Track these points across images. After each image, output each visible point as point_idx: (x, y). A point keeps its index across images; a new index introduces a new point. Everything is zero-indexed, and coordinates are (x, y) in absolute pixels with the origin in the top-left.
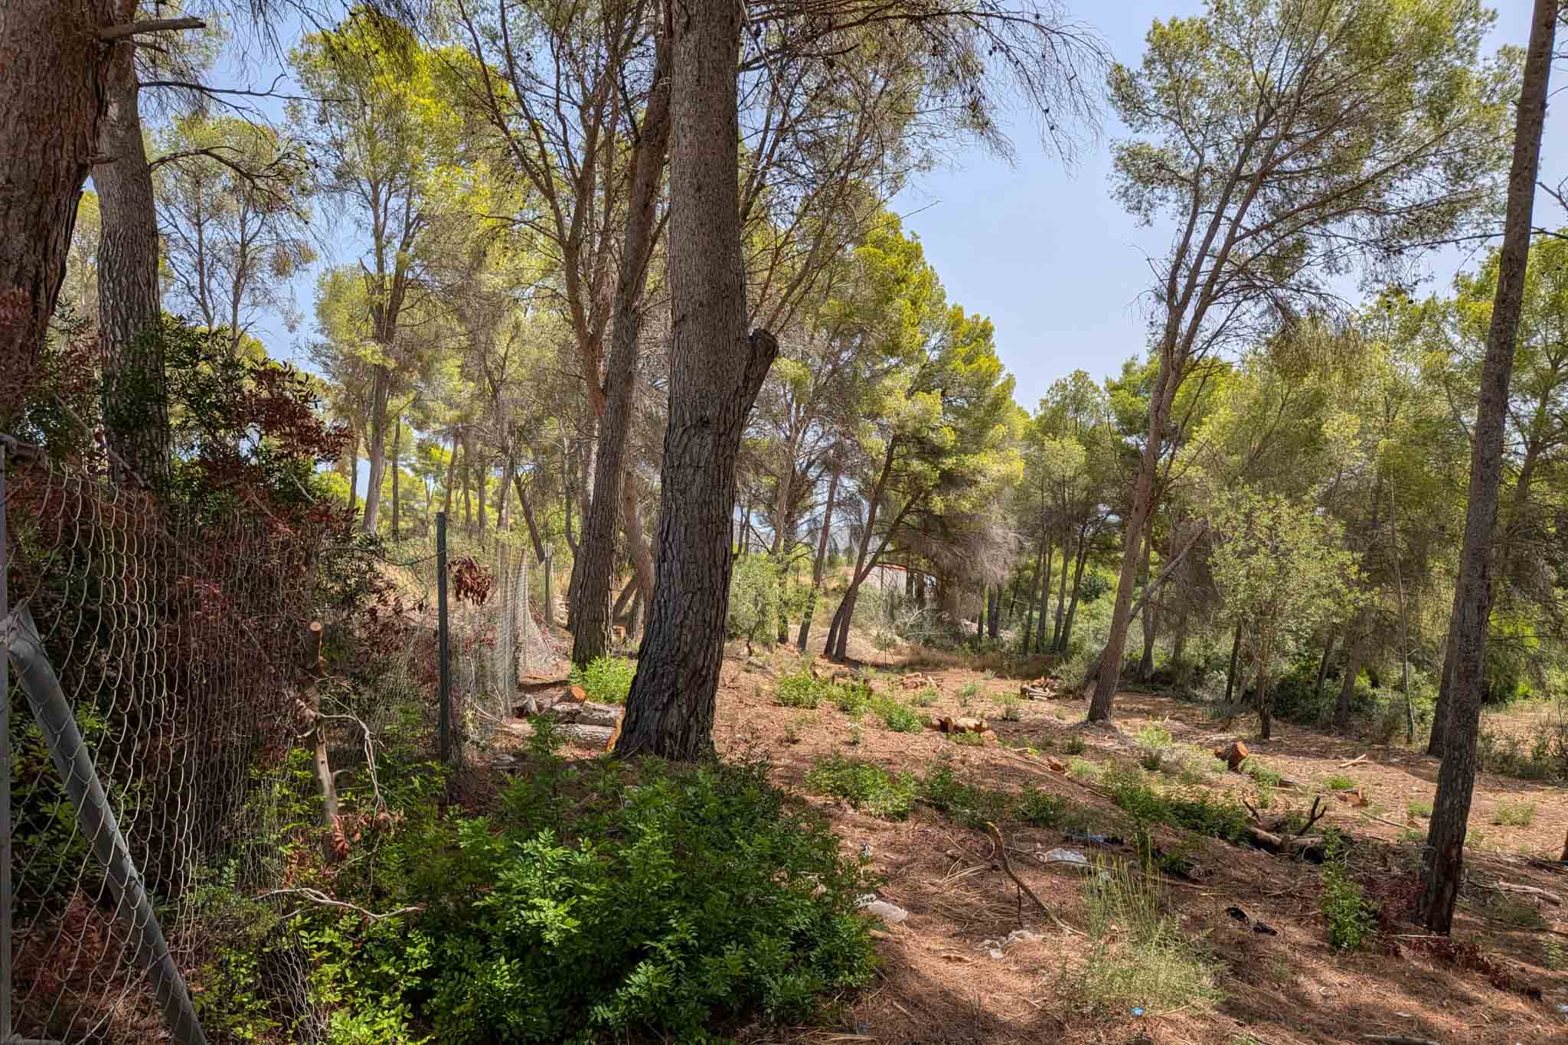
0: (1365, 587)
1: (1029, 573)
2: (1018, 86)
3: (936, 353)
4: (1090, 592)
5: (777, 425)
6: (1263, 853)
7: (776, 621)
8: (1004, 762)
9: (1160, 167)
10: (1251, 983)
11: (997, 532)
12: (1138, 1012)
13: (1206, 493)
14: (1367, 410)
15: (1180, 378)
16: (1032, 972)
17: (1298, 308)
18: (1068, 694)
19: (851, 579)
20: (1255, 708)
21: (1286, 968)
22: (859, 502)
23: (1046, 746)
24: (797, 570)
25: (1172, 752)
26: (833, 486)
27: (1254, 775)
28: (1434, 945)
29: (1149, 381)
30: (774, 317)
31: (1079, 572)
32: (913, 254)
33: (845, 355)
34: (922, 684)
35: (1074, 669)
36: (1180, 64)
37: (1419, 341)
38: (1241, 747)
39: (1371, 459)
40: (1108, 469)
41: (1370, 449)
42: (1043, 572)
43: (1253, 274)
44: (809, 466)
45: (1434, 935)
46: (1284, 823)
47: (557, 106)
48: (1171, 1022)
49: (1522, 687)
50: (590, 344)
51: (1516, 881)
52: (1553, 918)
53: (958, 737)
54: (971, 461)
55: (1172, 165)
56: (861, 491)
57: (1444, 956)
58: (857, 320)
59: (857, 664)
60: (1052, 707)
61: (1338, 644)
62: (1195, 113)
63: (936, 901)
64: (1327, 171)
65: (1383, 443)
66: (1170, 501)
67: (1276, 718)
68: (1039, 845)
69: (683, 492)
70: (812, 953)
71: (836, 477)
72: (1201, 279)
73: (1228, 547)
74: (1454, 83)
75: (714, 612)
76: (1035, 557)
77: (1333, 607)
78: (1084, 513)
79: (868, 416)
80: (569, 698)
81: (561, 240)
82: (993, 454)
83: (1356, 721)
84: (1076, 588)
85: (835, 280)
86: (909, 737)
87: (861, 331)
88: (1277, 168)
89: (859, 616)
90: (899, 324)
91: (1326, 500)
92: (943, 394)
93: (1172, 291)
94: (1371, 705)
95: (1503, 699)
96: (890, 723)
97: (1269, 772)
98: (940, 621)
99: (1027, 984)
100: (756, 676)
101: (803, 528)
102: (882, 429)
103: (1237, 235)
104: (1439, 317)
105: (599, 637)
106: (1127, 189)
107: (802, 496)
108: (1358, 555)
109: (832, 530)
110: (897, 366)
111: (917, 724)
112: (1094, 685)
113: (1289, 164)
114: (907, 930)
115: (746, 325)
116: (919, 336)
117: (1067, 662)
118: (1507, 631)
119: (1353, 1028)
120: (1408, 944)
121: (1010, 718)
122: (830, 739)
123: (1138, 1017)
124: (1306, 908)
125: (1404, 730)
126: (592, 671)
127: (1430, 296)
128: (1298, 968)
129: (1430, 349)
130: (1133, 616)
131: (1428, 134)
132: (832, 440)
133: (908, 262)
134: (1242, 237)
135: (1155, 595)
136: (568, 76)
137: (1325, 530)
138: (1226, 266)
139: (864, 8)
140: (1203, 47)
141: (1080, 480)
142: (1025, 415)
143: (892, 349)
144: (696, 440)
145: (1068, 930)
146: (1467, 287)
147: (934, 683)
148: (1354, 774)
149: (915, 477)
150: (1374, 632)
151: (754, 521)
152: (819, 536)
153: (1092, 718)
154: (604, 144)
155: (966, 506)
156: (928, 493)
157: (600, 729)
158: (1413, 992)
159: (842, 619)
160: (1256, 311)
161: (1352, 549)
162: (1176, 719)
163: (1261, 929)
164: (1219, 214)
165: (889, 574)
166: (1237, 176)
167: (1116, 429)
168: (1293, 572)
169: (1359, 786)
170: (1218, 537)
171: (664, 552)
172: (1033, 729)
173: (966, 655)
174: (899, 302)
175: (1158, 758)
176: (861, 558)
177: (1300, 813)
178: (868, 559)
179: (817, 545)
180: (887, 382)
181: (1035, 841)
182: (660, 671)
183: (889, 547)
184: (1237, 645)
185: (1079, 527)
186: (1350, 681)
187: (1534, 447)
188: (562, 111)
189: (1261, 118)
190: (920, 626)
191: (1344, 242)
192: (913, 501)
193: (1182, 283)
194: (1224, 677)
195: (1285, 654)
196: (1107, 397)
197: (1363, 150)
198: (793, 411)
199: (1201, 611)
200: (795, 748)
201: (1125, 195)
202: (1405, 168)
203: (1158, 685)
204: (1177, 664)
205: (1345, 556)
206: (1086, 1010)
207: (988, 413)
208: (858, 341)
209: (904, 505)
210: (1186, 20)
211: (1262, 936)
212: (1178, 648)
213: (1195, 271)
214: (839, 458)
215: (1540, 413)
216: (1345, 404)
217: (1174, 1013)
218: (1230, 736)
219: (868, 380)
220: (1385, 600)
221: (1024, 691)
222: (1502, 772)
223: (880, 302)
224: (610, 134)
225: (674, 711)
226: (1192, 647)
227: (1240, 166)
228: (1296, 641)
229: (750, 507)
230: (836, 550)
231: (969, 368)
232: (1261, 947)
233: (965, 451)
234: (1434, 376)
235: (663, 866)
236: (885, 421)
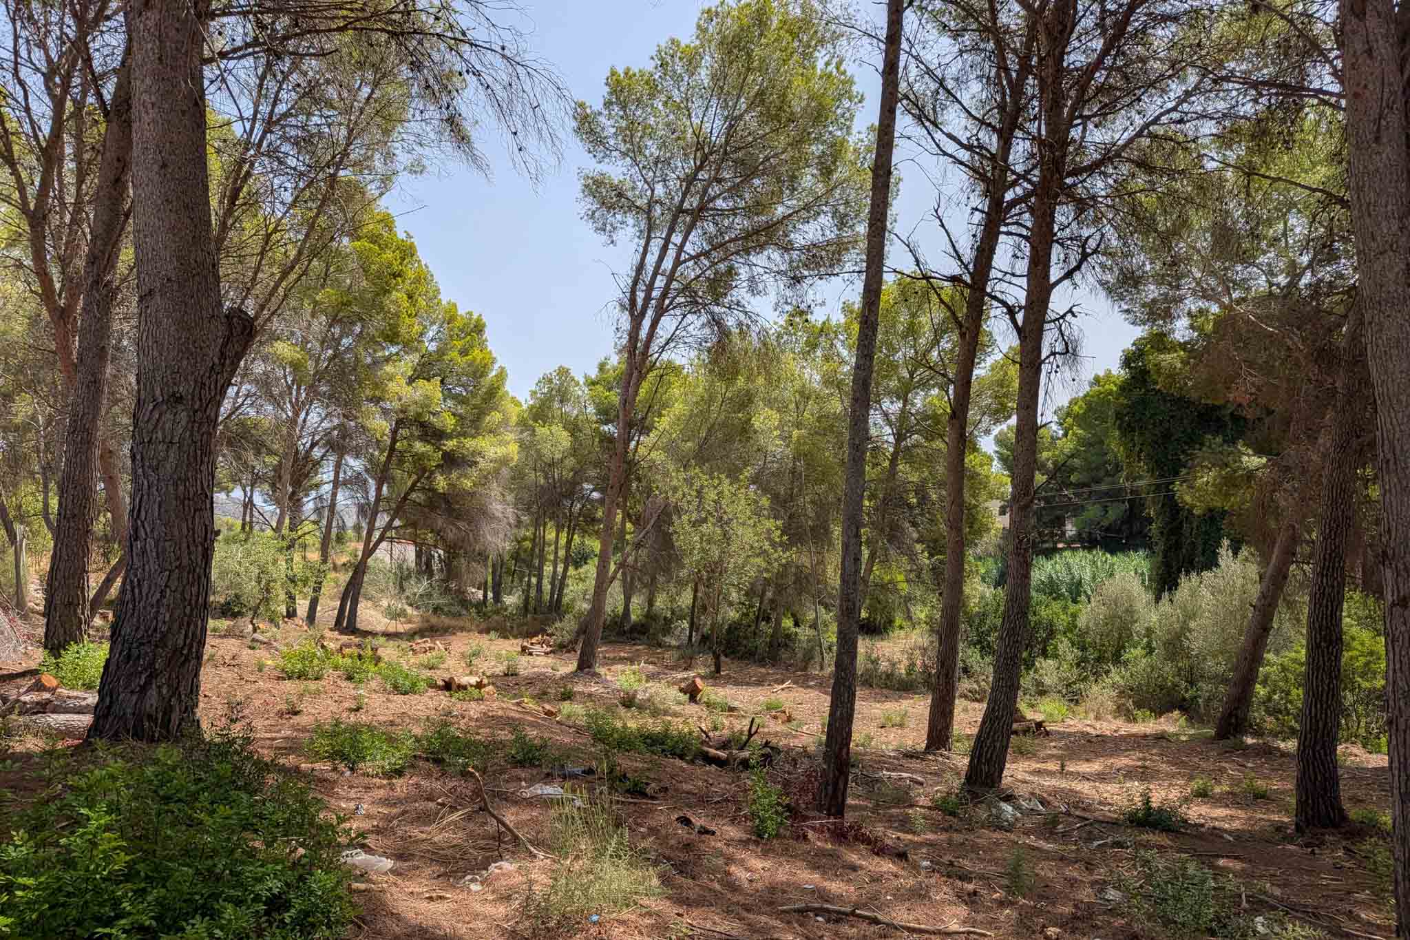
0: (786, 547)
1: (528, 544)
2: (489, 108)
3: (434, 344)
4: (579, 559)
5: (278, 405)
6: (713, 768)
7: (282, 597)
8: (500, 713)
9: (620, 195)
10: (693, 878)
11: (497, 508)
12: (595, 918)
13: (667, 474)
14: (782, 408)
15: (642, 377)
16: (507, 898)
17: (729, 324)
18: (561, 648)
19: (360, 554)
20: (710, 648)
21: (721, 861)
22: (366, 481)
23: (542, 696)
24: (305, 547)
25: (645, 691)
26: (338, 466)
27: (708, 705)
28: (832, 827)
29: (618, 379)
30: (268, 300)
31: (569, 542)
32: (407, 252)
33: (346, 342)
34: (430, 649)
35: (566, 627)
36: (633, 108)
37: (819, 353)
38: (698, 681)
39: (788, 446)
40: (590, 453)
41: (786, 438)
42: (538, 541)
43: (695, 292)
44: (313, 445)
45: (832, 820)
46: (729, 741)
47: (16, 69)
48: (623, 922)
49: (898, 622)
50: (61, 317)
51: (894, 771)
52: (919, 795)
53: (460, 694)
54: (470, 444)
55: (629, 194)
56: (367, 470)
57: (840, 835)
58: (356, 309)
59: (366, 634)
60: (550, 660)
61: (769, 594)
62: (647, 153)
63: (425, 846)
64: (749, 211)
65: (795, 433)
66: (639, 480)
67: (726, 656)
68: (523, 784)
69: (156, 469)
70: (286, 915)
71: (341, 457)
72: (655, 294)
73: (685, 518)
74: (836, 150)
75: (194, 590)
76: (532, 529)
77: (764, 565)
78: (571, 490)
79: (370, 400)
80: (39, 687)
81: (24, 207)
82: (490, 438)
83: (784, 654)
84: (568, 556)
85: (332, 269)
86: (413, 698)
87: (361, 319)
88: (711, 205)
89: (368, 588)
90: (397, 315)
91: (755, 480)
92: (442, 382)
93: (633, 301)
94: (794, 641)
95: (886, 629)
96: (396, 687)
97: (718, 700)
98: (447, 590)
99: (502, 910)
100: (261, 653)
101: (309, 506)
102: (385, 412)
103: (682, 258)
104: (832, 335)
105: (75, 621)
106: (594, 212)
107: (307, 476)
108: (779, 523)
109: (338, 507)
110: (397, 354)
111: (422, 685)
112: (582, 637)
113: (720, 203)
114: (392, 878)
115: (220, 305)
116: (416, 327)
117: (561, 621)
118: (887, 578)
119: (771, 904)
120: (813, 828)
121: (511, 673)
122: (334, 708)
123: (595, 923)
124: (740, 809)
125: (818, 659)
126: (68, 656)
127: (825, 318)
128: (730, 860)
129: (827, 360)
130: (614, 578)
131: (820, 189)
132: (336, 422)
133: (403, 259)
134: (685, 261)
135: (631, 559)
136: (28, 41)
137: (756, 502)
138: (675, 285)
139: (344, 17)
140: (652, 96)
141: (567, 462)
142: (518, 404)
143: (392, 336)
144: (169, 416)
145: (541, 855)
146: (852, 312)
147: (442, 647)
148: (782, 696)
149: (419, 458)
150: (795, 583)
151: (258, 499)
152: (326, 514)
153: (581, 667)
154: (72, 115)
155: (467, 484)
156: (432, 473)
157: (75, 717)
158: (815, 867)
159: (352, 593)
160: (698, 324)
161: (776, 518)
162: (652, 663)
163: (704, 831)
164: (667, 241)
165: (397, 548)
166: (681, 210)
167: (594, 418)
168: (734, 537)
169: (787, 706)
170: (678, 511)
171: (136, 530)
172: (530, 681)
173: (473, 619)
174: (395, 295)
175: (634, 697)
176: (370, 534)
177: (741, 732)
178: (377, 534)
179: (324, 522)
180: (389, 368)
181: (520, 780)
182: (135, 652)
183: (397, 523)
184: (695, 597)
185: (567, 503)
186: (778, 622)
187: (900, 437)
188: (22, 75)
189: (698, 163)
190: (429, 595)
191: (761, 271)
192: (418, 480)
193: (640, 296)
194: (686, 625)
195: (731, 604)
196: (586, 389)
197: (776, 197)
198: (294, 393)
199: (667, 571)
200: (296, 719)
201: (592, 216)
202: (804, 214)
203: (636, 635)
204: (650, 616)
205: (770, 524)
206: (552, 924)
207: (485, 400)
208: (358, 329)
209: (409, 484)
210: (637, 71)
211: (703, 837)
212: (651, 603)
213: (650, 287)
214: (344, 438)
215: (903, 410)
216: (769, 403)
217: (625, 914)
218: (691, 674)
219: (368, 366)
220: (801, 557)
221: (524, 649)
222: (887, 687)
223: (378, 294)
224: (79, 105)
225: (153, 692)
226: (660, 602)
227: (682, 202)
228: (738, 592)
229: (252, 486)
230: (343, 527)
231: (465, 359)
232: (702, 846)
233: (465, 435)
234: (830, 381)
235: (115, 849)
236: (388, 405)
